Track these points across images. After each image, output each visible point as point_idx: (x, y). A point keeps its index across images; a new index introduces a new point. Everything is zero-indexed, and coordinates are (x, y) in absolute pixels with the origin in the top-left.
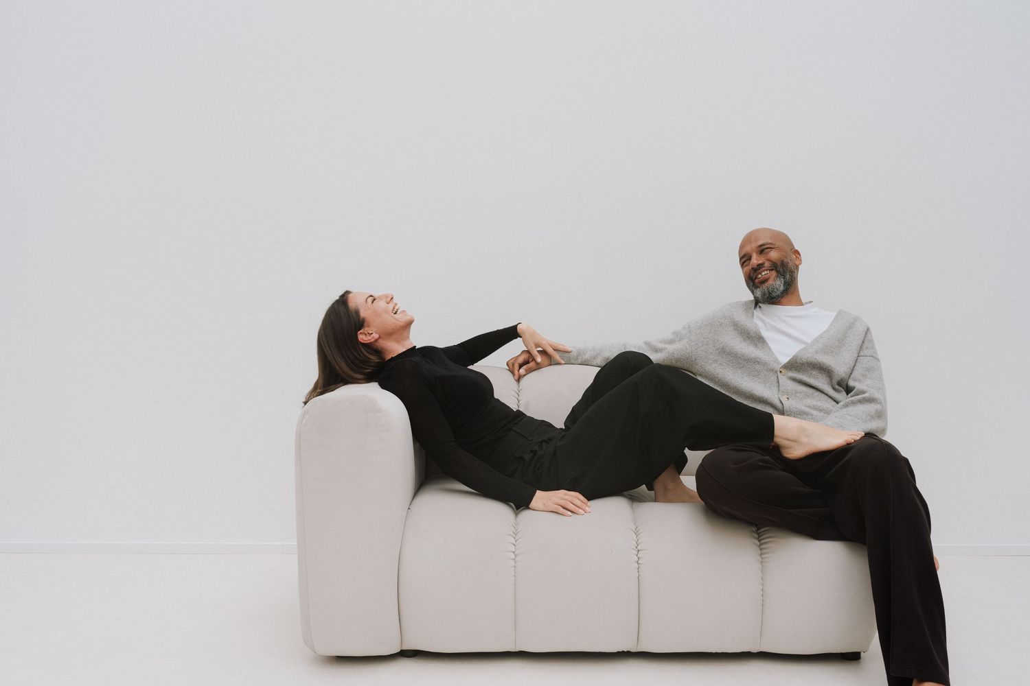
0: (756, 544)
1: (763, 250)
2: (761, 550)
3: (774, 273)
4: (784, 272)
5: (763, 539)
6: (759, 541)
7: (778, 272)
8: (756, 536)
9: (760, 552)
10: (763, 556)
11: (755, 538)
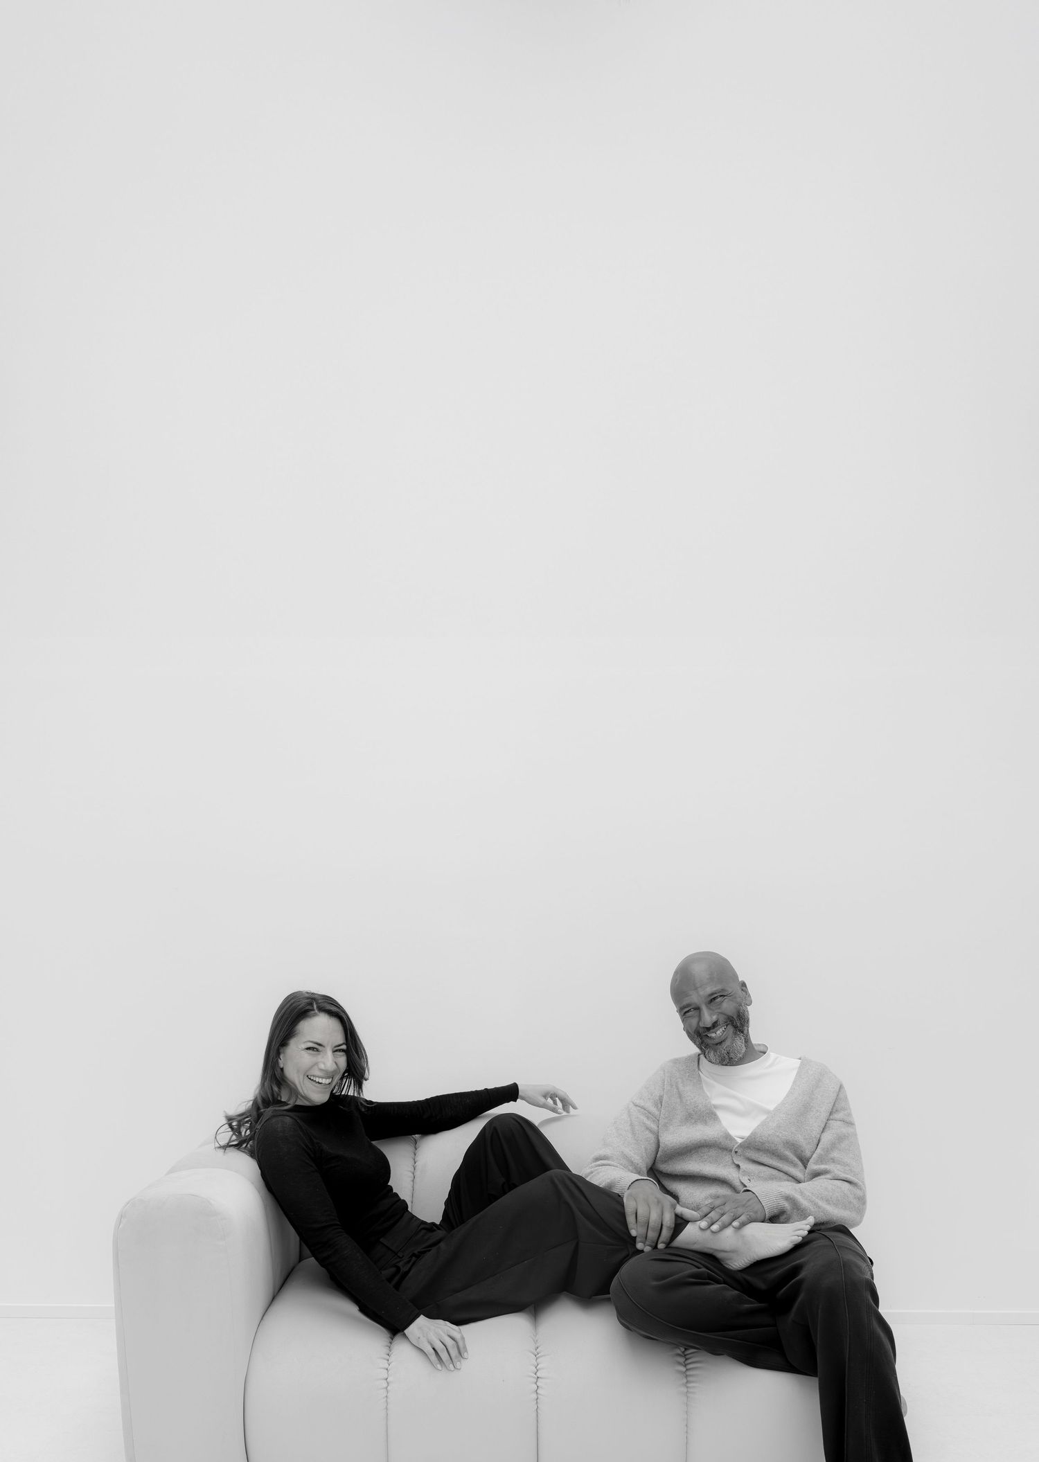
0: (680, 1371)
1: (714, 999)
2: (687, 1376)
5: (690, 1363)
6: (685, 1366)
7: (736, 1027)
8: (682, 1360)
9: (685, 1381)
10: (689, 1385)
11: (679, 1363)
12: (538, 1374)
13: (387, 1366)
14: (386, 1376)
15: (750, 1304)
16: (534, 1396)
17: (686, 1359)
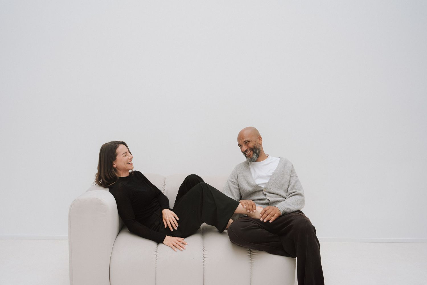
0: (249, 256)
1: (246, 143)
2: (251, 257)
3: (252, 153)
4: (256, 151)
5: (252, 253)
6: (250, 254)
7: (253, 151)
8: (249, 252)
9: (250, 258)
10: (251, 260)
11: (249, 253)
12: (204, 256)
13: (156, 254)
14: (156, 257)
15: (271, 235)
16: (203, 263)
17: (251, 252)
